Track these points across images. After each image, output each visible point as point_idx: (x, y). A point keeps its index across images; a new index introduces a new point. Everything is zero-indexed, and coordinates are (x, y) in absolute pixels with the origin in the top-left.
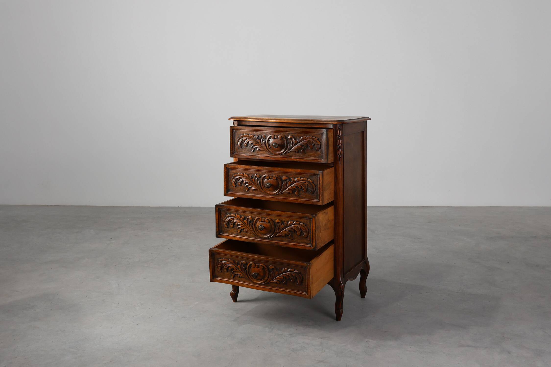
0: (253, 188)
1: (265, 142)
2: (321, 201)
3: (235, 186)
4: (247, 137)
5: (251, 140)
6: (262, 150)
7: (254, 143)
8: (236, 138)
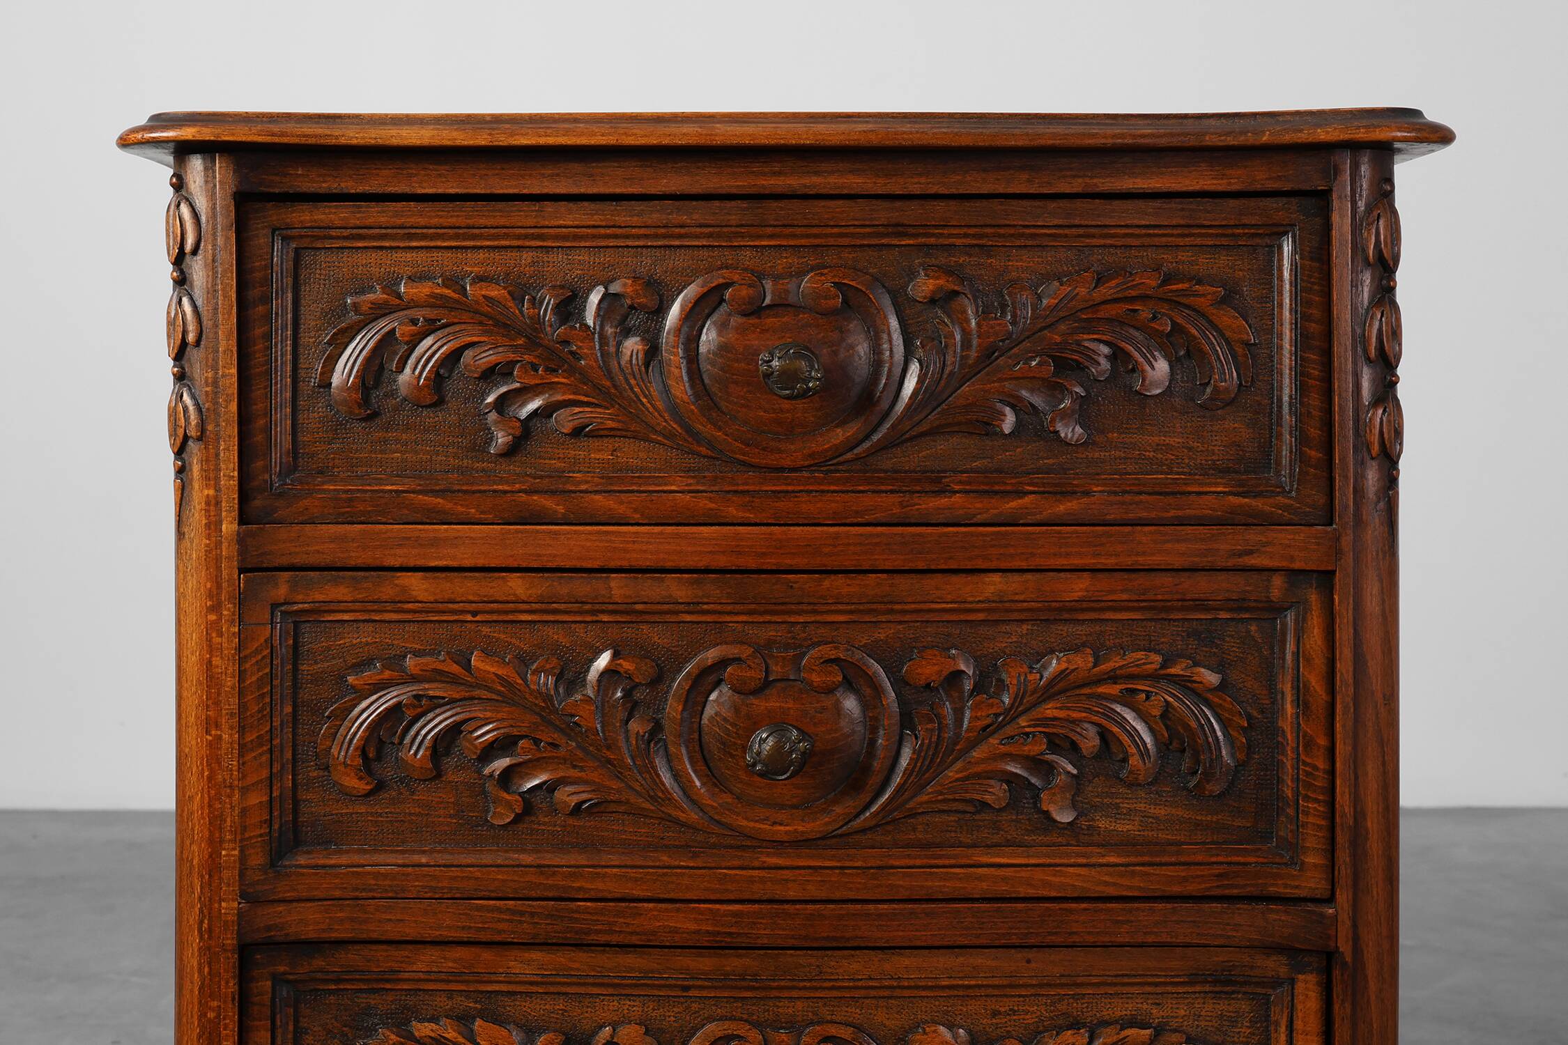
0: (567, 796)
1: (653, 348)
2: (1311, 859)
3: (363, 786)
4: (432, 306)
5: (482, 339)
6: (615, 436)
7: (521, 361)
8: (313, 323)
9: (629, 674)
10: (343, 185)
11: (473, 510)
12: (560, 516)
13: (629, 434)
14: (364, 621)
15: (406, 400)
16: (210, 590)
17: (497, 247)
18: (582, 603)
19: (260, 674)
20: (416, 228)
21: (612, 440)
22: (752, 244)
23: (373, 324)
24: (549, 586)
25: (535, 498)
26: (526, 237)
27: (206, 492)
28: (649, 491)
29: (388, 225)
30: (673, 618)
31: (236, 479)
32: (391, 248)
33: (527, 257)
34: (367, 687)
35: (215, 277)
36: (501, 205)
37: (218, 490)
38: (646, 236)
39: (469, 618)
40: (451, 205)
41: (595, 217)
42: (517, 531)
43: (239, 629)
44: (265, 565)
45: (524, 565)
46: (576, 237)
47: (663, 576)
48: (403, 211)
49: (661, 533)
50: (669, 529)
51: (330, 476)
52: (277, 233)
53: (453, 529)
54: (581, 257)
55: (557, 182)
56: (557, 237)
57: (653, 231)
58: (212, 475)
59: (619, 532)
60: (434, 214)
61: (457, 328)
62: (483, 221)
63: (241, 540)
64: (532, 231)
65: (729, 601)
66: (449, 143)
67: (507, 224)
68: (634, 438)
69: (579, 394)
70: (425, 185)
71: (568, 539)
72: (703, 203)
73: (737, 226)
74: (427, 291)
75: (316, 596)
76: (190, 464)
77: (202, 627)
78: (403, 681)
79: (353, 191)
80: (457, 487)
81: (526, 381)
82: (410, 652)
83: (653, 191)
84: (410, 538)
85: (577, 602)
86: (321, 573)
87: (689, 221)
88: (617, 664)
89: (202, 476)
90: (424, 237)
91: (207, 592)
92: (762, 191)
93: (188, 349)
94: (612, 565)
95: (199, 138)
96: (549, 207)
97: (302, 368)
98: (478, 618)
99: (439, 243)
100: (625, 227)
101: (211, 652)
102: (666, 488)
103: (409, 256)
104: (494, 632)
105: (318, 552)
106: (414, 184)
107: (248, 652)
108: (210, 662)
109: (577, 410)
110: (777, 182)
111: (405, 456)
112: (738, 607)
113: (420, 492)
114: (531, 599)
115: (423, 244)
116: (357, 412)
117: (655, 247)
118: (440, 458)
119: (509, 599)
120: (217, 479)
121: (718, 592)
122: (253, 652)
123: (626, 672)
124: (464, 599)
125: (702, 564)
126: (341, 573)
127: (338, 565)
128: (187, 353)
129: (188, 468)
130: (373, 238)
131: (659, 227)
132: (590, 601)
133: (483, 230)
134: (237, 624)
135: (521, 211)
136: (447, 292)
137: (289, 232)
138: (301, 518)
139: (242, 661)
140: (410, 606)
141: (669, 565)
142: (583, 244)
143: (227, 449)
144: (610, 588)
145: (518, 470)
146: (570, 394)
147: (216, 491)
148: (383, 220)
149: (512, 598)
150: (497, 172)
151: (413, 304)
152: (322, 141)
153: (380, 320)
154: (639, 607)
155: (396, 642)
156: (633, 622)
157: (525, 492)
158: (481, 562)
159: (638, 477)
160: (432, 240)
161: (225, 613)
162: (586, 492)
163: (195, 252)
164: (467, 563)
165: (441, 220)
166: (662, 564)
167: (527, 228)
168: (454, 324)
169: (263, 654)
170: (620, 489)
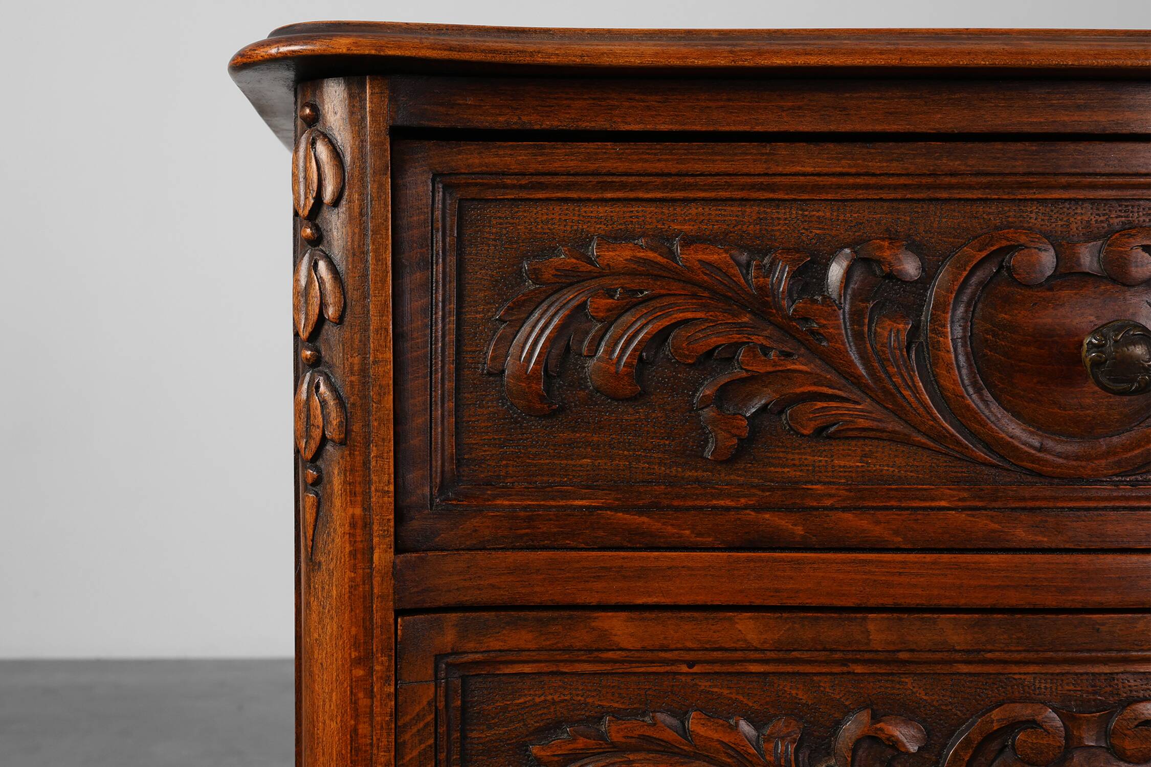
4: (633, 274)
5: (699, 315)
6: (865, 438)
7: (748, 343)
8: (481, 295)
9: (892, 741)
10: (525, 119)
11: (687, 532)
12: (798, 539)
13: (884, 435)
14: (548, 674)
15: (598, 392)
16: (356, 637)
17: (715, 200)
18: (832, 650)
19: (423, 746)
20: (613, 175)
21: (862, 442)
22: (1040, 196)
23: (556, 296)
24: (789, 629)
25: (767, 516)
26: (753, 187)
27: (350, 511)
28: (913, 508)
29: (578, 170)
30: (946, 669)
31: (392, 494)
32: (580, 200)
33: (752, 211)
34: (556, 759)
35: (363, 235)
36: (720, 147)
37: (367, 508)
38: (905, 187)
39: (684, 669)
40: (658, 147)
41: (843, 162)
42: (750, 560)
43: (396, 689)
44: (427, 605)
45: (758, 602)
46: (817, 188)
47: (935, 616)
48: (596, 154)
49: (934, 563)
50: (946, 557)
51: (503, 487)
52: (438, 179)
53: (666, 557)
54: (821, 214)
55: (799, 116)
56: (790, 188)
57: (916, 181)
58: (358, 489)
59: (881, 561)
60: (636, 157)
61: (665, 301)
62: (699, 167)
63: (396, 573)
64: (761, 180)
65: (1020, 648)
66: (677, 63)
67: (730, 170)
68: (889, 440)
69: (822, 385)
70: (629, 120)
71: (815, 569)
72: (981, 145)
73: (1024, 174)
74: (627, 254)
75: (492, 644)
76: (330, 475)
77: (345, 685)
78: (601, 750)
79: (537, 127)
80: (666, 502)
81: (754, 368)
82: (607, 713)
83: (923, 128)
84: (611, 568)
85: (825, 650)
86: (498, 613)
87: (963, 168)
88: (877, 729)
89: (345, 491)
90: (623, 186)
91: (352, 640)
92: (1062, 130)
93: (326, 327)
94: (872, 602)
95: (355, 51)
96: (783, 149)
97: (467, 352)
98: (696, 669)
99: (641, 195)
100: (881, 175)
101: (356, 716)
102: (933, 504)
103: (603, 210)
104: (715, 686)
105: (493, 586)
106: (615, 119)
107: (408, 718)
108: (355, 730)
109: (820, 405)
110: (1082, 118)
111: (596, 463)
112: (1032, 656)
113: (616, 509)
114: (766, 646)
115: (620, 195)
116: (538, 406)
117: (919, 200)
118: (641, 465)
119: (737, 646)
120: (367, 495)
121: (1005, 636)
122: (414, 719)
123: (888, 739)
124: (679, 646)
125: (988, 602)
126: (522, 614)
127: (519, 603)
128: (324, 331)
129: (325, 480)
130: (558, 187)
131: (924, 175)
132: (842, 648)
133: (698, 179)
134: (393, 683)
135: (747, 154)
136: (651, 255)
137: (454, 180)
138: (468, 543)
139: (399, 731)
140: (610, 655)
141: (945, 603)
142: (824, 197)
143: (380, 456)
144: (868, 632)
145: (741, 480)
146: (811, 385)
147: (364, 509)
148: (572, 164)
149: (741, 644)
150: (722, 103)
151: (610, 271)
152: (513, 59)
153: (565, 291)
154: (903, 656)
155: (590, 700)
156: (892, 674)
157: (754, 508)
158: (701, 599)
159: (896, 490)
160: (631, 190)
161: (377, 667)
162: (832, 508)
163: (336, 203)
164: (684, 600)
165: (645, 165)
166: (936, 602)
167: (754, 175)
168: (661, 296)
169: (426, 721)
170: (875, 504)
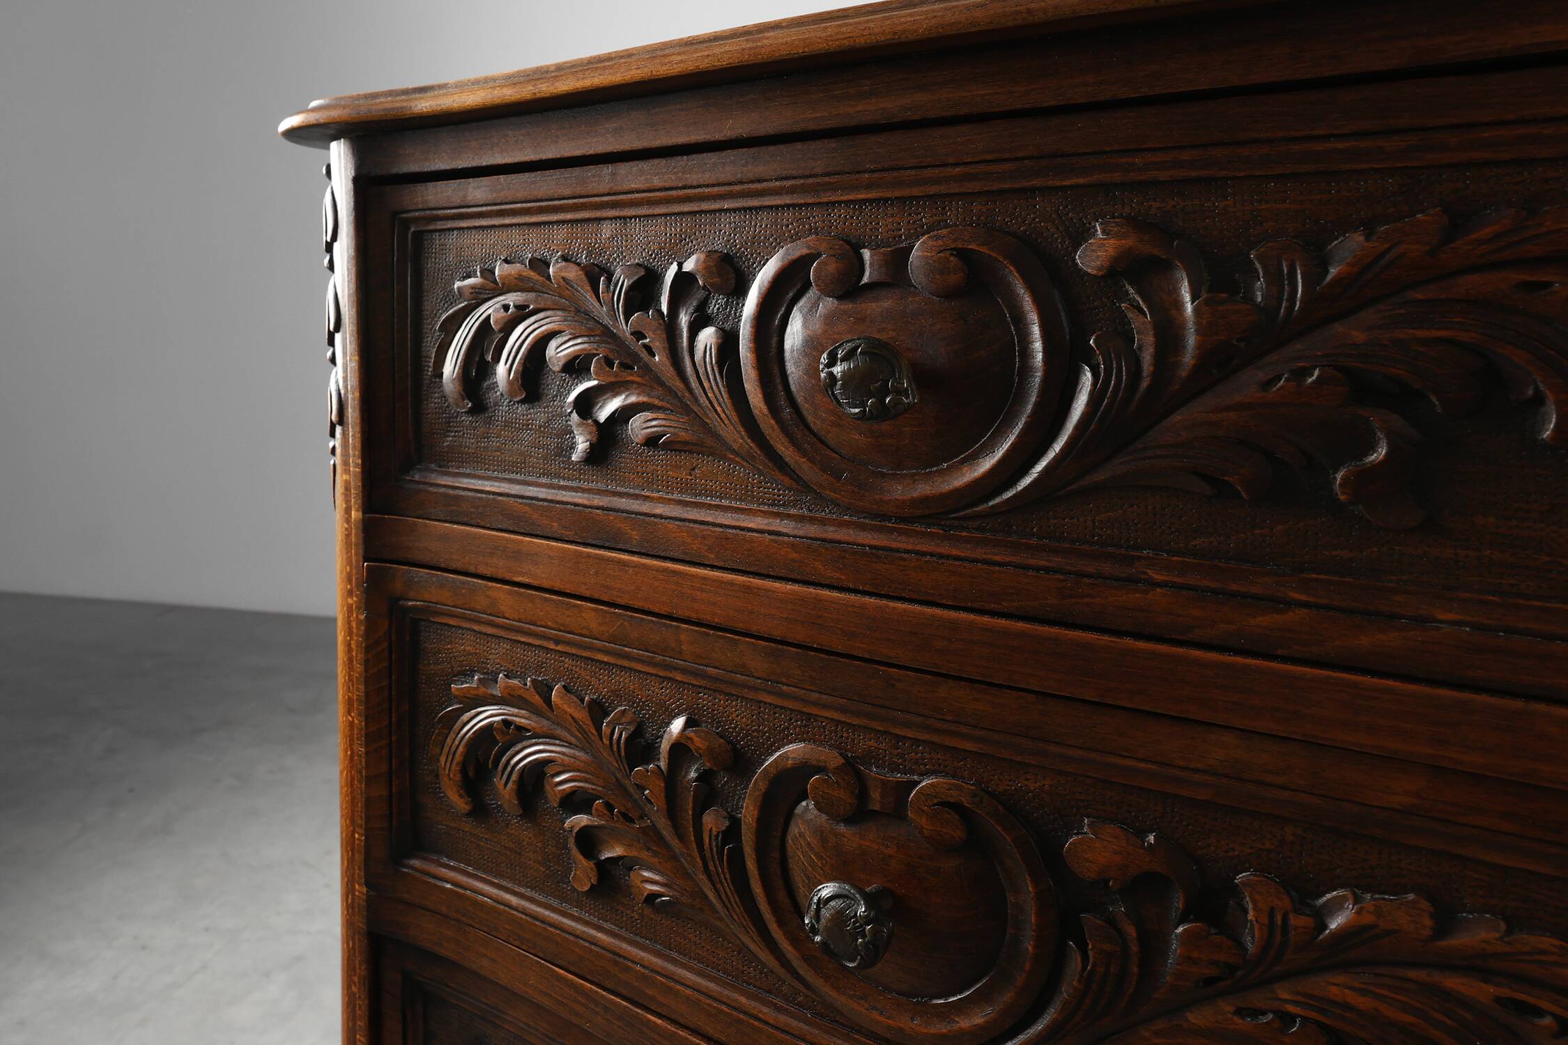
0: (642, 882)
1: (728, 342)
3: (463, 805)
4: (520, 290)
5: (565, 327)
6: (692, 452)
7: (597, 354)
8: (430, 310)
9: (700, 754)
11: (556, 524)
12: (634, 543)
13: (702, 449)
14: (465, 629)
15: (503, 395)
16: (349, 574)
17: (578, 221)
18: (654, 652)
20: (506, 203)
21: (690, 456)
22: (846, 198)
23: (474, 311)
24: (620, 625)
25: (611, 518)
26: (603, 206)
27: (345, 477)
28: (725, 526)
29: (483, 202)
30: (752, 695)
31: (361, 466)
32: (490, 227)
33: (607, 230)
34: (467, 700)
35: (345, 264)
38: (722, 197)
41: (665, 176)
42: (592, 555)
43: (364, 617)
44: (385, 557)
45: (596, 596)
46: (651, 204)
47: (737, 637)
49: (732, 583)
52: (397, 216)
53: (534, 543)
54: (658, 228)
56: (632, 205)
57: (726, 189)
58: (348, 461)
61: (543, 314)
63: (366, 528)
64: (607, 199)
67: (583, 192)
69: (652, 397)
73: (824, 175)
74: (515, 273)
75: (427, 595)
78: (496, 701)
81: (602, 379)
82: (503, 671)
84: (498, 547)
85: (647, 650)
86: (429, 571)
87: (767, 172)
88: (691, 734)
89: (342, 461)
90: (514, 213)
91: (347, 576)
94: (681, 613)
96: (622, 168)
97: (423, 357)
98: (560, 648)
99: (529, 219)
100: (697, 187)
101: (350, 635)
103: (505, 235)
104: (577, 667)
105: (427, 549)
107: (370, 642)
108: (350, 644)
109: (651, 415)
114: (604, 637)
115: (514, 221)
116: (461, 405)
117: (734, 210)
119: (584, 632)
120: (349, 465)
121: (799, 671)
122: (375, 643)
123: (697, 750)
124: (545, 623)
125: (777, 633)
126: (445, 575)
127: (443, 565)
130: (474, 216)
131: (734, 183)
132: (661, 652)
133: (562, 202)
134: (363, 612)
135: (594, 176)
136: (532, 273)
140: (499, 621)
142: (658, 211)
143: (354, 436)
144: (680, 641)
146: (644, 396)
147: (350, 476)
148: (479, 196)
151: (506, 288)
153: (479, 307)
154: (711, 671)
155: (492, 657)
156: (708, 689)
157: (603, 509)
160: (521, 216)
162: (661, 517)
163: (334, 239)
164: (546, 583)
167: (601, 196)
168: (538, 310)
169: (383, 646)
